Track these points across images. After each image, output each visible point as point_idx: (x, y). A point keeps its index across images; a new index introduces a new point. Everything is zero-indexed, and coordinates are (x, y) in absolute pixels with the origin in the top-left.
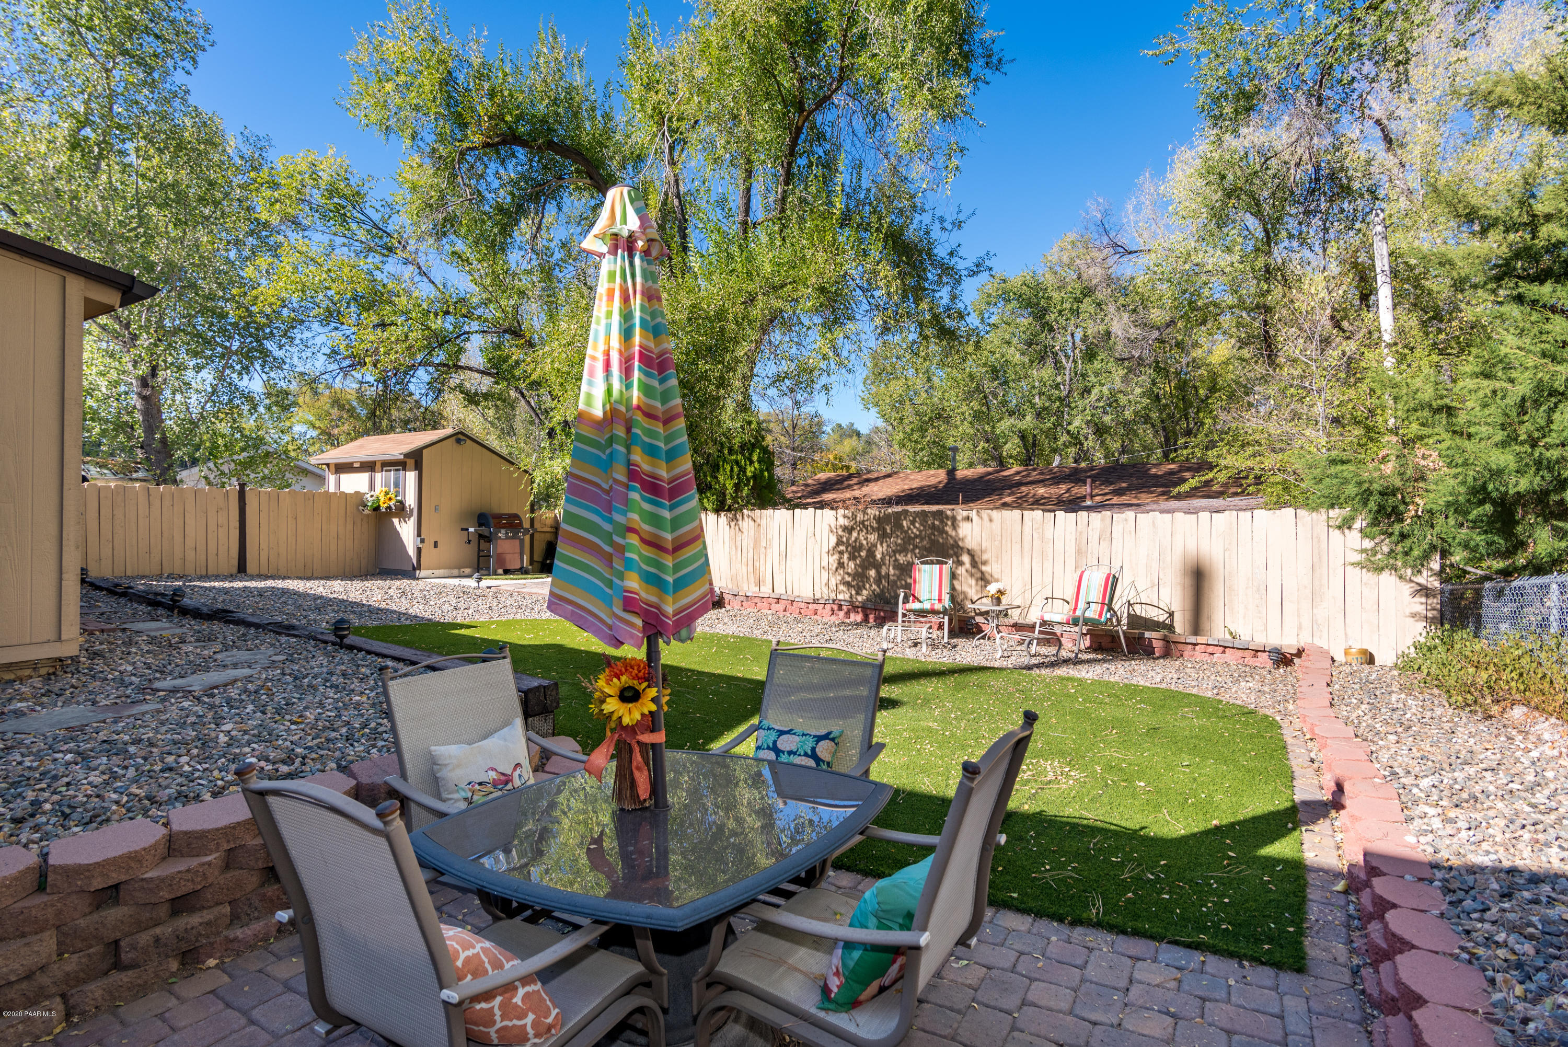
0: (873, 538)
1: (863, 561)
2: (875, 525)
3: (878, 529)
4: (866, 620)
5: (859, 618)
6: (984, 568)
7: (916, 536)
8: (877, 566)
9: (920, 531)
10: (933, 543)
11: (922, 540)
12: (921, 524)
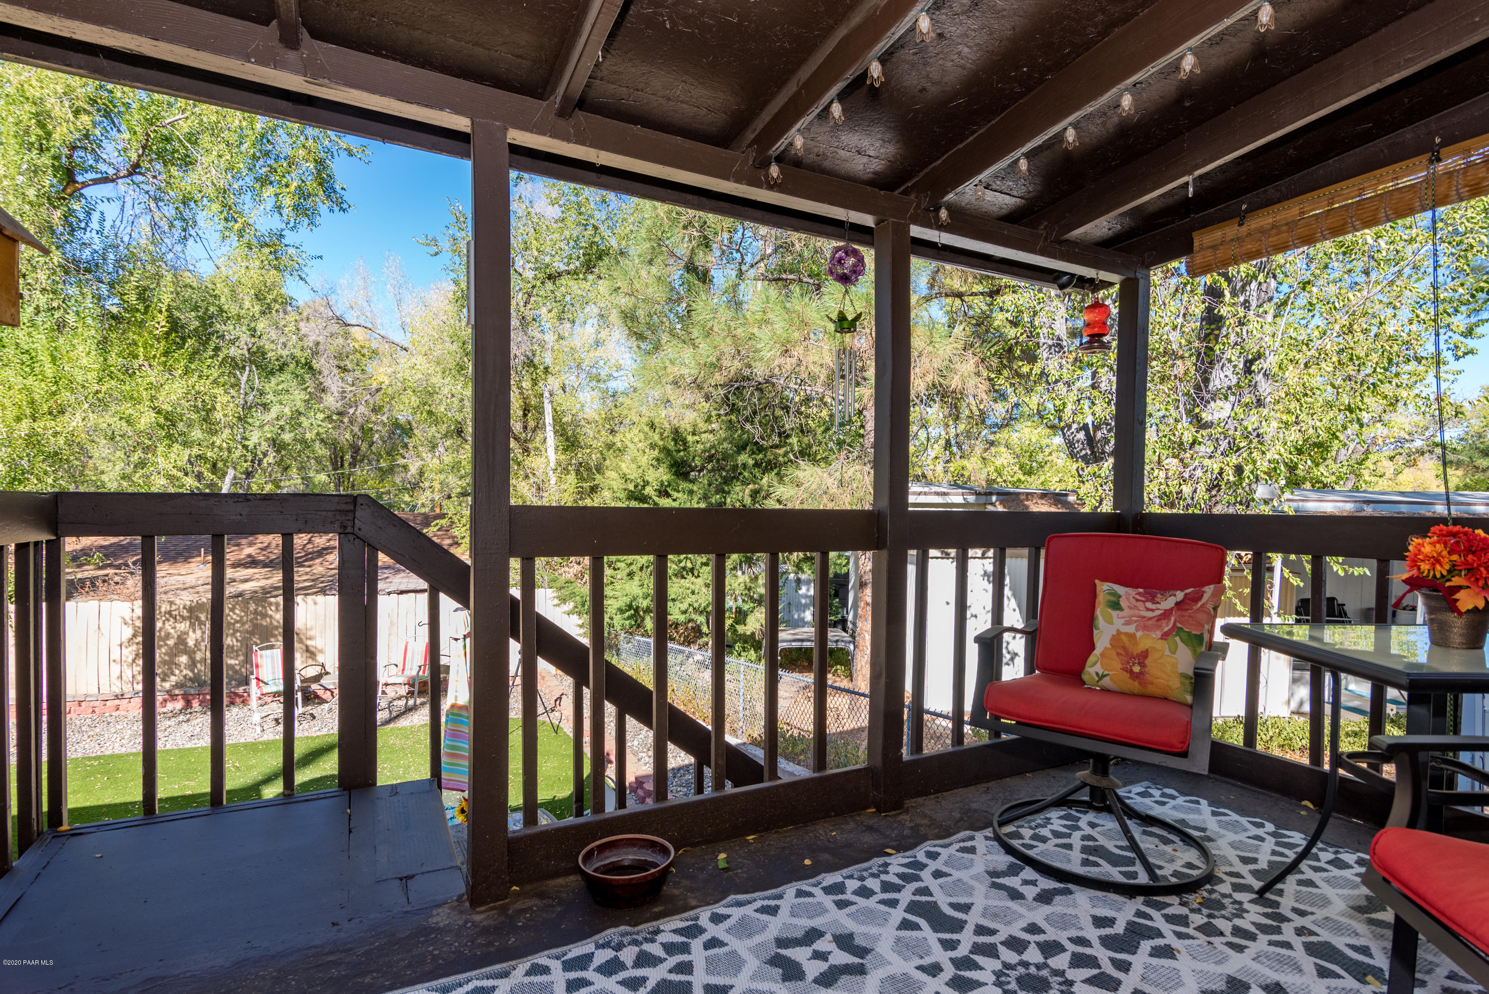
0: (183, 626)
1: (171, 649)
2: (185, 613)
3: (190, 618)
4: (188, 704)
5: (179, 704)
6: (309, 643)
7: (237, 622)
8: (190, 653)
9: (241, 617)
10: (256, 626)
11: (243, 624)
12: (242, 611)
